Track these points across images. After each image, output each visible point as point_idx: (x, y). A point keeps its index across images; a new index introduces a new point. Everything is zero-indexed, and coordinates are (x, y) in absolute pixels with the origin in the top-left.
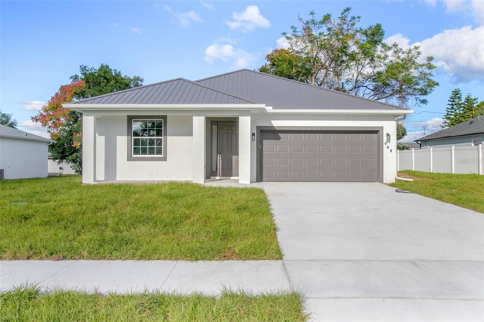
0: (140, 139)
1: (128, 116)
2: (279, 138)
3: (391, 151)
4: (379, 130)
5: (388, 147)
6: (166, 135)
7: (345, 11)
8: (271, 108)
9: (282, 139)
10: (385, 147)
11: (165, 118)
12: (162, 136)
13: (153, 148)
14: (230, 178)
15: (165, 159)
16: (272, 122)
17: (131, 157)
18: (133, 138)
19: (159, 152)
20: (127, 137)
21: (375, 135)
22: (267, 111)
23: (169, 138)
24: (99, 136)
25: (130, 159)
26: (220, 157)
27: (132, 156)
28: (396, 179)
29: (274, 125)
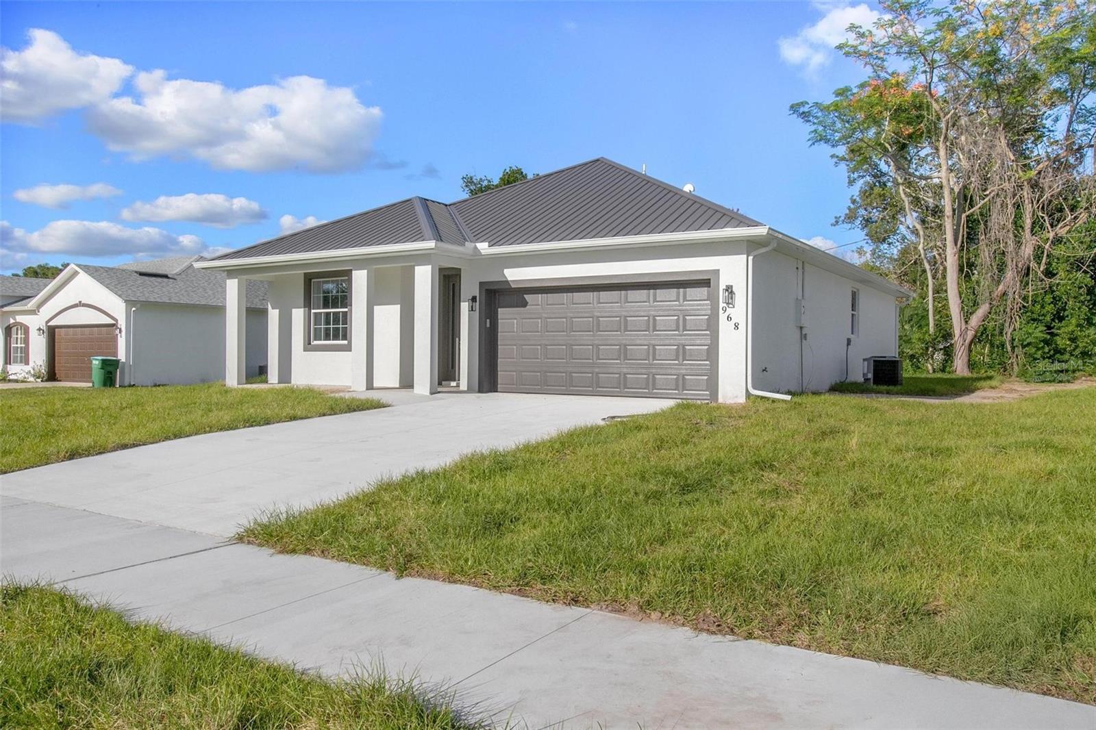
1: (305, 273)
2: (525, 304)
3: (736, 327)
4: (711, 279)
5: (729, 318)
8: (485, 245)
9: (530, 305)
10: (722, 317)
12: (347, 307)
13: (338, 329)
15: (349, 348)
16: (505, 273)
17: (310, 344)
19: (344, 336)
20: (305, 310)
21: (703, 291)
22: (480, 253)
25: (308, 346)
27: (312, 343)
28: (748, 393)
29: (509, 279)
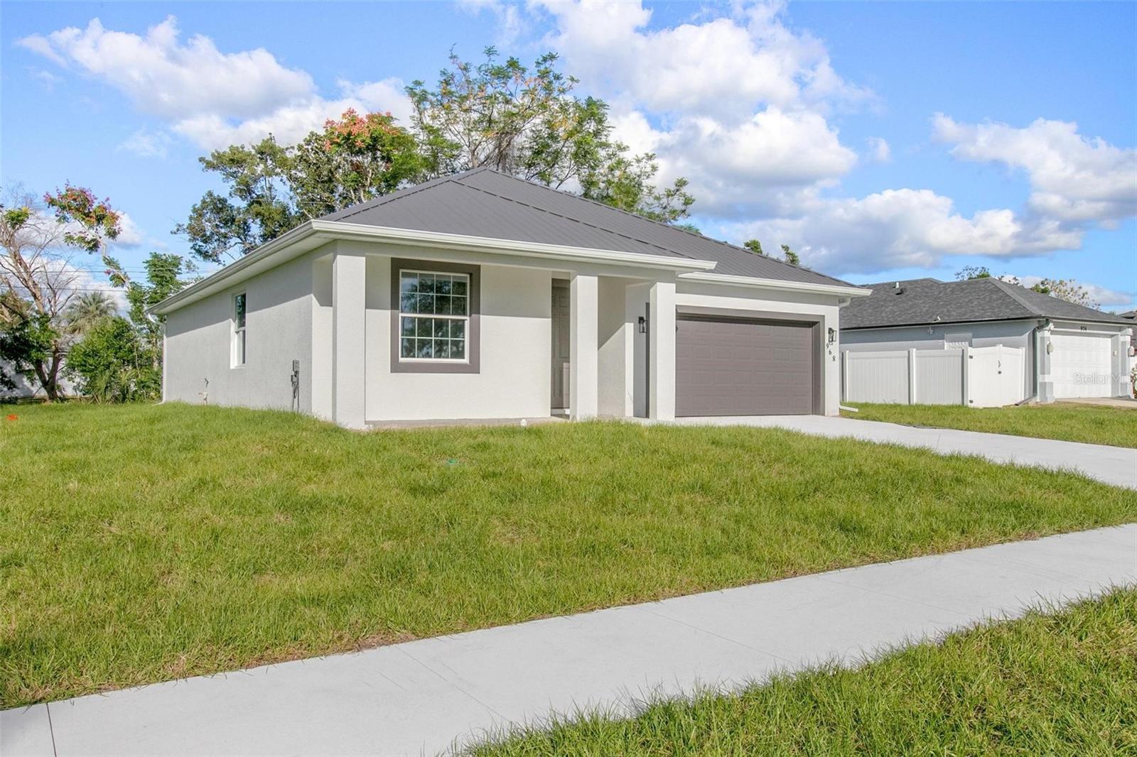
1: (392, 258)
4: (818, 322)
5: (830, 352)
6: (476, 310)
7: (545, 60)
11: (474, 272)
12: (464, 314)
15: (474, 368)
17: (398, 362)
20: (389, 312)
21: (809, 331)
23: (484, 319)
24: (321, 305)
25: (395, 366)
27: (400, 361)
28: (840, 409)
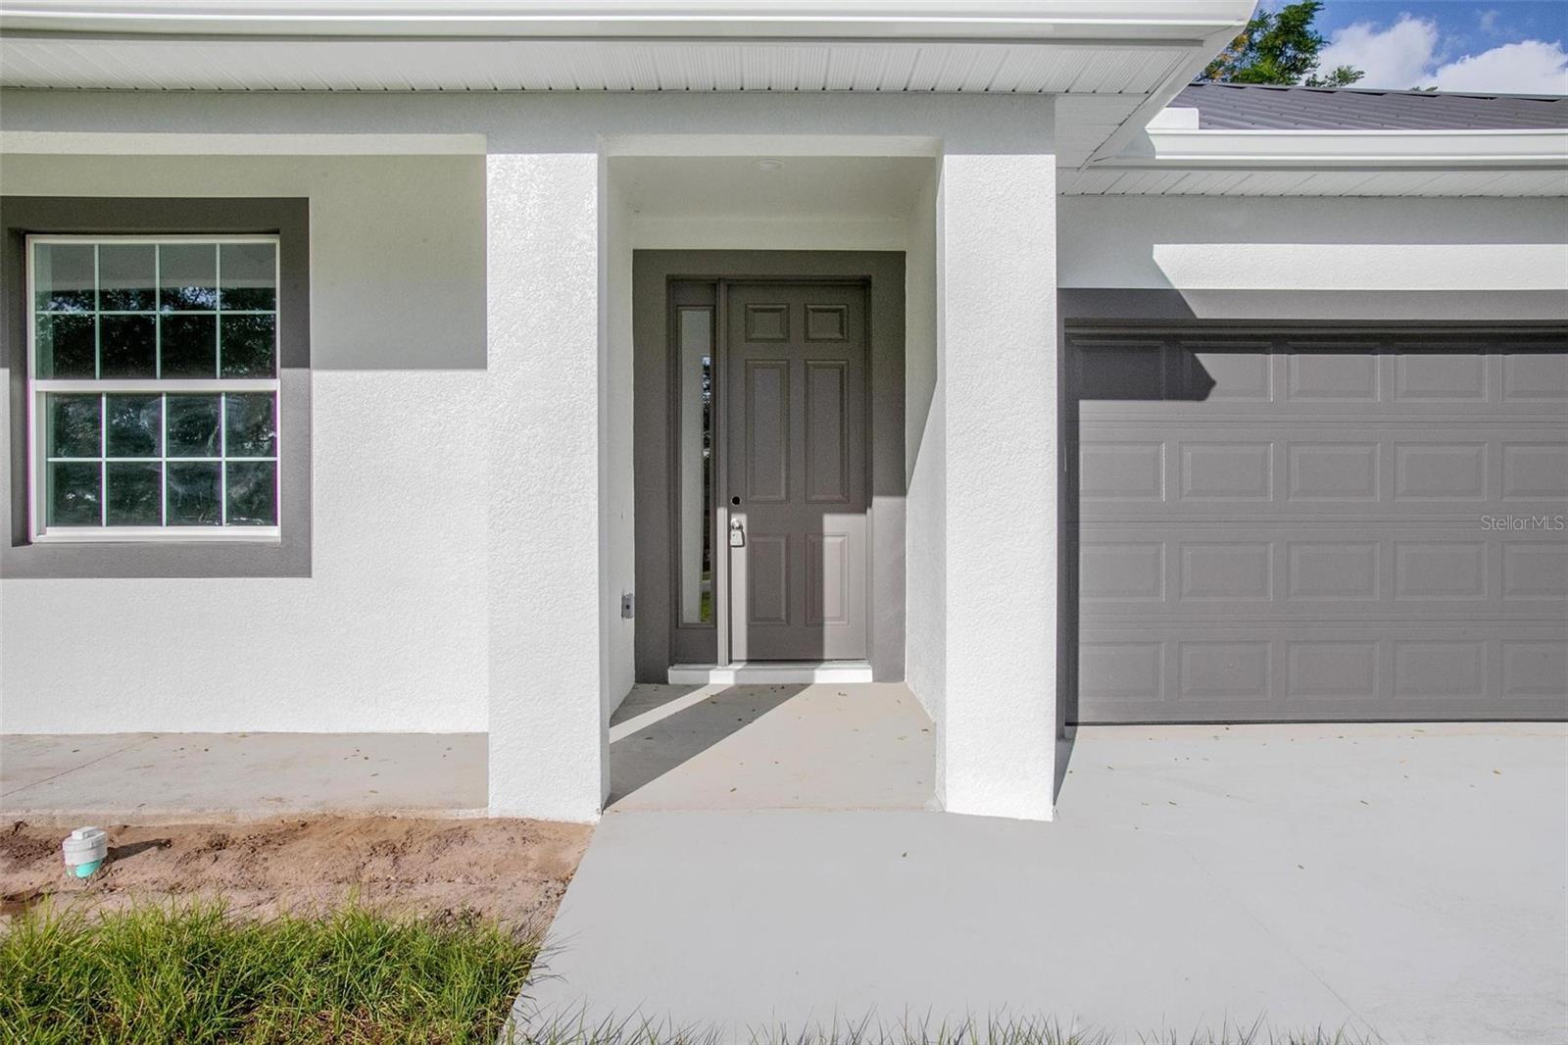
0: (99, 396)
2: (1200, 387)
13: (210, 474)
14: (812, 676)
15: (293, 560)
16: (1155, 257)
18: (38, 386)
19: (257, 505)
26: (730, 528)
29: (1178, 285)
